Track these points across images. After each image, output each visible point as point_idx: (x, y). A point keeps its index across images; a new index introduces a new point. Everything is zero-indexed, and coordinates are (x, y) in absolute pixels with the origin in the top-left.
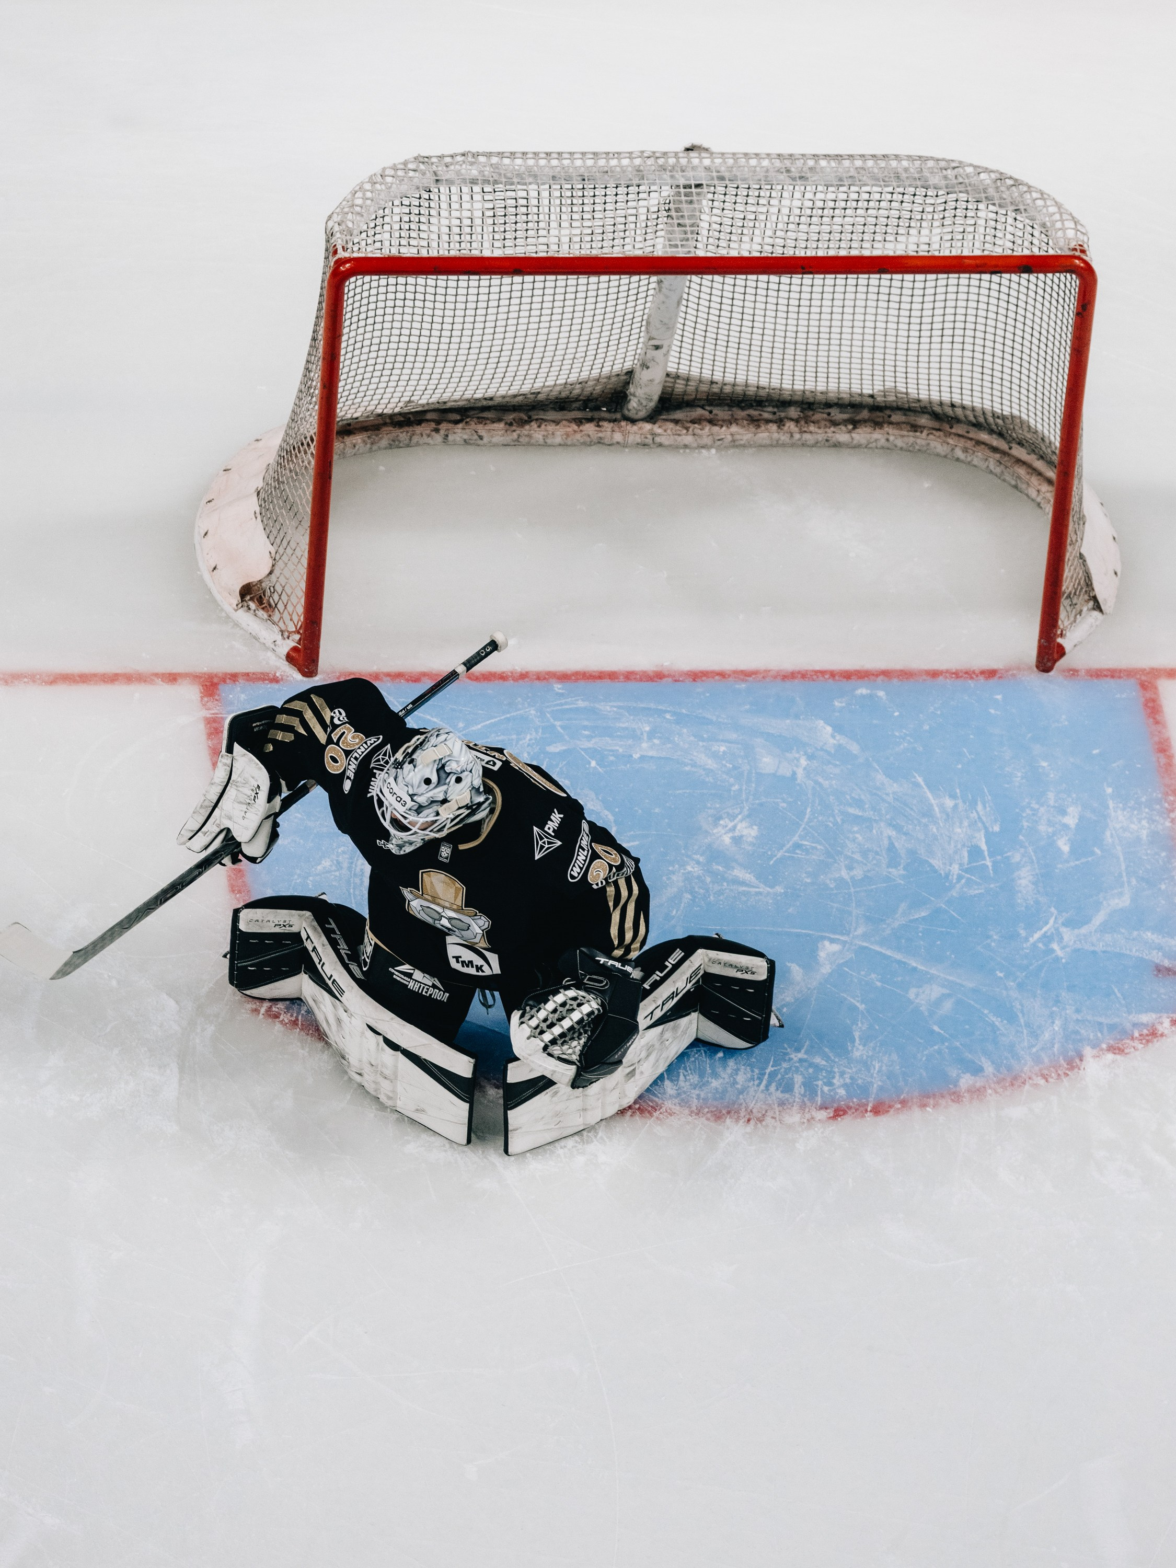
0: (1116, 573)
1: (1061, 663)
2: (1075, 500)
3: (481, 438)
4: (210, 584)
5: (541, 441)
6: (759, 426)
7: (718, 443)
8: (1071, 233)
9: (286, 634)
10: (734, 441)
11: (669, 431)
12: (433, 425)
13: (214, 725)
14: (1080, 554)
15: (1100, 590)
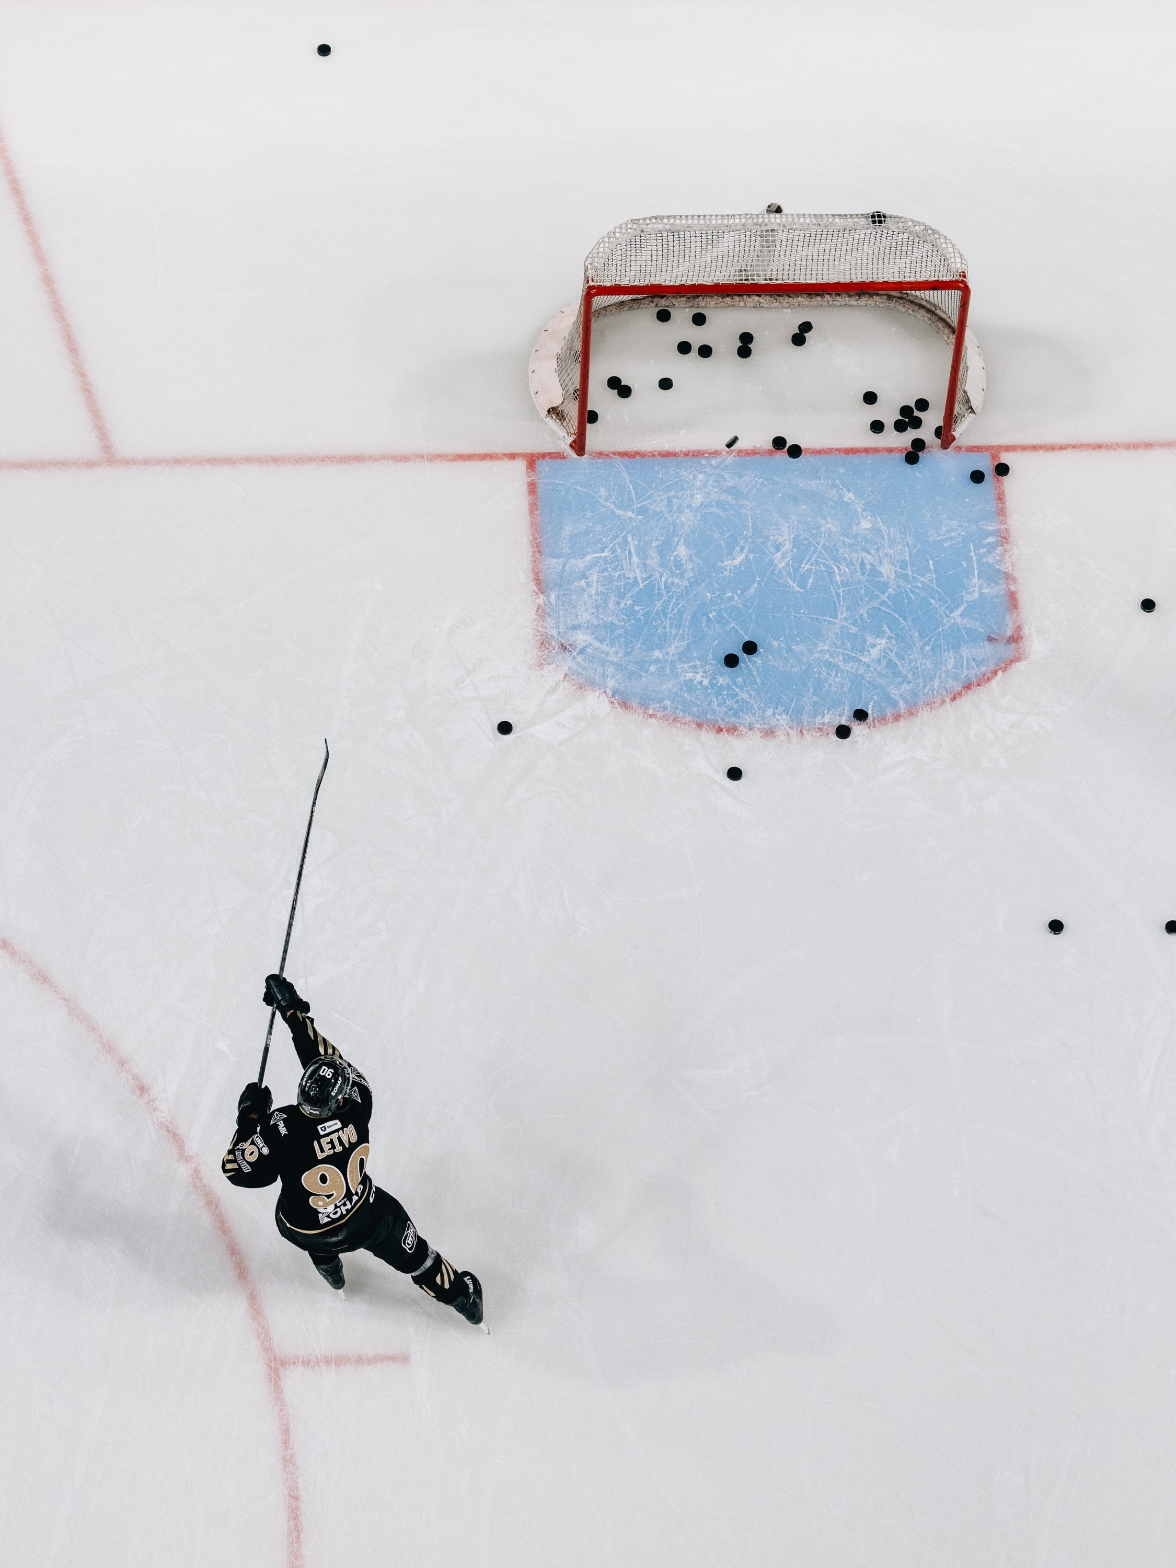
0: (983, 390)
1: (954, 444)
2: (963, 353)
3: (674, 305)
4: (534, 399)
5: (704, 306)
6: (812, 298)
7: (791, 306)
8: (959, 265)
9: (570, 434)
10: (799, 305)
11: (767, 301)
12: (650, 299)
13: (532, 487)
14: (964, 391)
15: (974, 404)
